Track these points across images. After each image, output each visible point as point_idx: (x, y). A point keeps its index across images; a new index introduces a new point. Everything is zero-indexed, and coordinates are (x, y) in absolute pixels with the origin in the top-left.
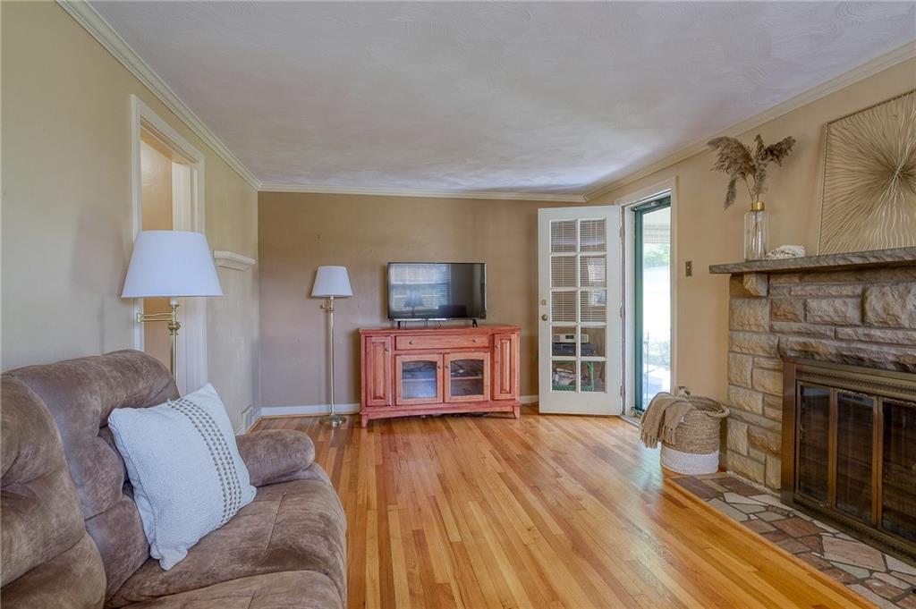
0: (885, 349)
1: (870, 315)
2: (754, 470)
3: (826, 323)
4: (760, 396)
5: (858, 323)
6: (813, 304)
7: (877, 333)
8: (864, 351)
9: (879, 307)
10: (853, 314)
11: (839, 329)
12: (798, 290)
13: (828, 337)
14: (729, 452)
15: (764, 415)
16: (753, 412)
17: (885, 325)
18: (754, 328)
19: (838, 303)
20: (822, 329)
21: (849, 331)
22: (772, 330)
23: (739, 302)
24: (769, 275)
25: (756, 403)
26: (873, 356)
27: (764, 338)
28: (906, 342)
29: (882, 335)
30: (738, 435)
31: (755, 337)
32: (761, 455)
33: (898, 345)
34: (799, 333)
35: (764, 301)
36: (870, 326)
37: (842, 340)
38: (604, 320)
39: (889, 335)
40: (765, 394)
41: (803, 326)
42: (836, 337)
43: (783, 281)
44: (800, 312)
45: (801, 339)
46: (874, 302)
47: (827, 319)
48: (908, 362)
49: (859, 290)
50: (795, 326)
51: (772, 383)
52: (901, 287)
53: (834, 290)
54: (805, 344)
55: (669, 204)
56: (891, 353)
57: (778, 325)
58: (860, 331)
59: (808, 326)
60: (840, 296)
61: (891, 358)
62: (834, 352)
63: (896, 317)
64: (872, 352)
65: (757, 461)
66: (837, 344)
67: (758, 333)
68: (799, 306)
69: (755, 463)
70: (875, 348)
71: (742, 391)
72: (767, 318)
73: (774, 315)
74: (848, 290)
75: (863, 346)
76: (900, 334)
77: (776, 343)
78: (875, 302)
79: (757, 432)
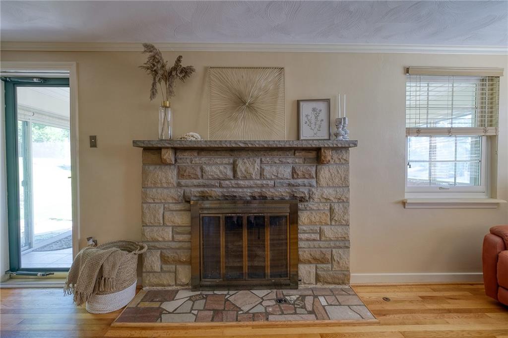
0: (245, 190)
1: (239, 173)
2: (167, 279)
3: (215, 179)
4: (170, 229)
5: (232, 178)
6: (207, 168)
7: (241, 182)
8: (236, 192)
9: (243, 170)
10: (230, 173)
11: (222, 182)
12: (197, 160)
13: (215, 186)
14: (144, 275)
15: (173, 240)
16: (164, 241)
17: (245, 178)
18: (165, 185)
19: (222, 168)
20: (213, 182)
21: (227, 182)
22: (179, 185)
23: (152, 168)
24: (176, 150)
25: (167, 234)
26: (241, 194)
27: (173, 191)
28: (254, 186)
29: (244, 184)
30: (153, 260)
31: (166, 191)
32: (172, 267)
33: (251, 187)
34: (199, 186)
35: (172, 167)
36: (238, 179)
37: (223, 187)
39: (247, 183)
40: (174, 227)
41: (201, 181)
42: (221, 186)
43: (187, 155)
44: (199, 174)
45: (200, 189)
46: (241, 167)
47: (216, 176)
48: (256, 195)
49: (231, 161)
50: (195, 182)
51: (181, 219)
52: (251, 159)
53: (218, 161)
54: (203, 192)
56: (248, 192)
57: (183, 182)
58: (233, 182)
59: (204, 181)
60: (222, 164)
61: (249, 194)
62: (220, 194)
63: (251, 174)
64: (239, 192)
65: (170, 271)
66: (221, 190)
67: (167, 188)
68: (199, 170)
69: (168, 274)
70: (240, 190)
71: (155, 229)
72: (175, 178)
73: (181, 175)
74: (226, 161)
75: (235, 190)
76: (252, 182)
77: (182, 192)
79: (169, 253)
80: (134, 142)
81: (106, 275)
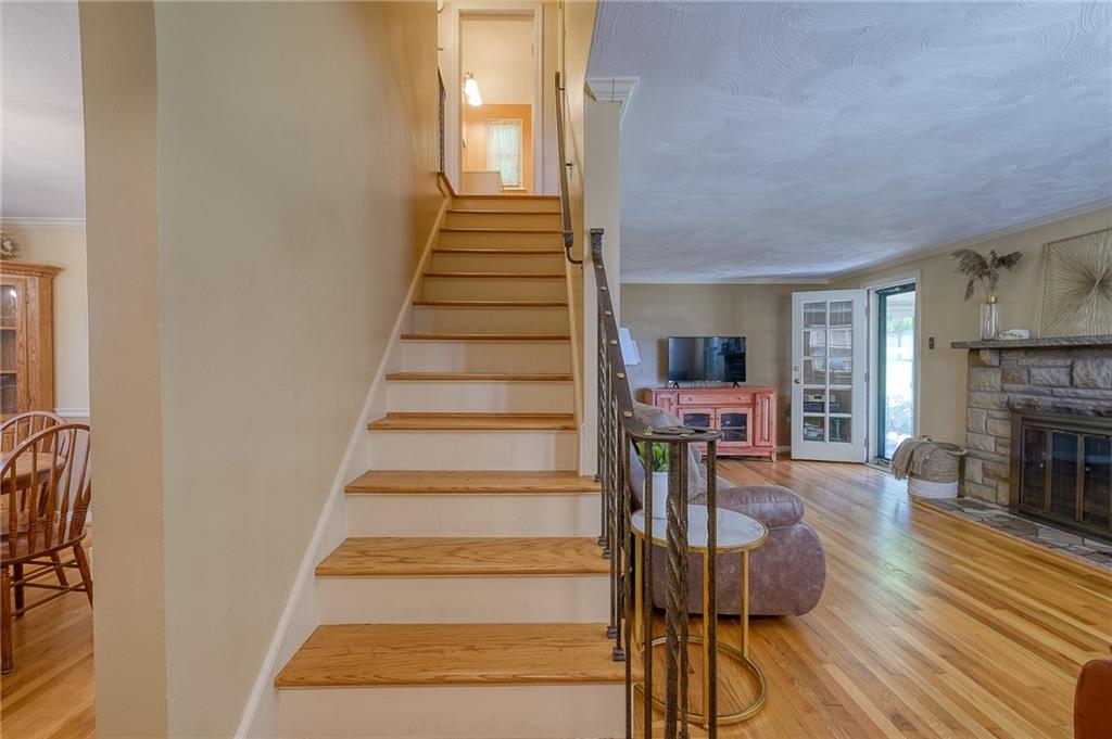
0: (1087, 402)
1: (1076, 379)
2: (987, 493)
3: (1045, 386)
4: (993, 439)
5: (1068, 384)
6: (1035, 372)
7: (1082, 392)
8: (1073, 404)
9: (1082, 375)
10: (1064, 379)
11: (1054, 389)
12: (1023, 362)
13: (1046, 395)
14: (966, 483)
15: (996, 452)
16: (987, 451)
17: (1086, 386)
18: (988, 389)
19: (1054, 371)
20: (1042, 389)
21: (1062, 390)
22: (1003, 390)
23: (976, 369)
24: (1001, 351)
25: (990, 443)
26: (1079, 407)
27: (996, 396)
28: (1101, 397)
29: (1084, 393)
30: (974, 469)
31: (989, 396)
32: (993, 482)
33: (1095, 399)
34: (1025, 392)
35: (996, 370)
36: (1077, 387)
37: (1056, 396)
38: (851, 384)
39: (1090, 393)
40: (997, 437)
41: (1026, 387)
42: (1052, 395)
43: (1011, 355)
44: (1025, 379)
45: (1026, 397)
47: (1045, 382)
48: (1102, 410)
49: (1069, 363)
50: (1021, 387)
51: (1003, 429)
52: (1098, 361)
53: (1050, 362)
54: (1028, 400)
55: (914, 290)
56: (1090, 405)
57: (1007, 386)
58: (1069, 390)
59: (1030, 387)
60: (1055, 366)
61: (1091, 408)
62: (1050, 404)
63: (1093, 381)
64: (1078, 404)
65: (990, 486)
66: (1053, 399)
67: (990, 392)
68: (1025, 373)
69: (988, 489)
70: (1079, 401)
71: (978, 436)
72: (999, 381)
73: (1004, 379)
74: (1061, 362)
75: (1072, 401)
76: (1097, 392)
77: (1006, 399)
78: (1079, 370)
79: (990, 465)
80: (952, 344)
81: (914, 459)
